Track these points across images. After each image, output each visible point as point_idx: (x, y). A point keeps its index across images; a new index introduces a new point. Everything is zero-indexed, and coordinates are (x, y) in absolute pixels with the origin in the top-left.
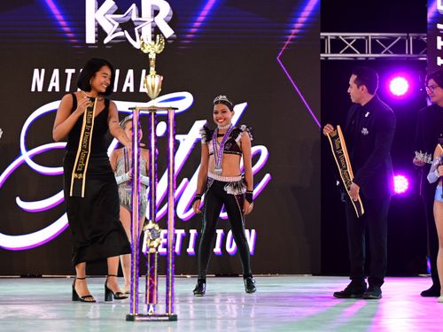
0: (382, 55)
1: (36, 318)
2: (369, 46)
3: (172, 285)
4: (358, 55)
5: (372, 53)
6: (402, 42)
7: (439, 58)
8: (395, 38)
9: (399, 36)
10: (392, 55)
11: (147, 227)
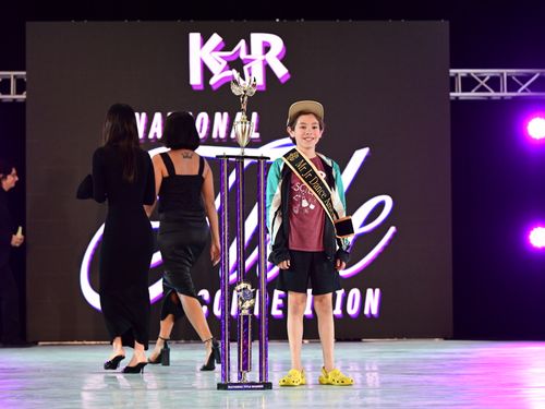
0: (519, 93)
2: (504, 83)
3: (266, 352)
4: (492, 94)
6: (541, 80)
8: (533, 75)
9: (537, 73)
10: (529, 94)
11: (239, 287)
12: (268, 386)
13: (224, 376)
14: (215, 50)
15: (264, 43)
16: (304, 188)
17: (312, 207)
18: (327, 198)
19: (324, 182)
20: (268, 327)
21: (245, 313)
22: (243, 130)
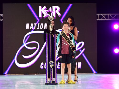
0: (112, 19)
4: (106, 19)
6: (117, 16)
11: (50, 62)
12: (57, 84)
13: (47, 82)
14: (45, 10)
15: (55, 8)
16: (65, 40)
17: (66, 44)
18: (70, 42)
19: (69, 39)
20: (57, 71)
21: (51, 68)
22: (51, 27)
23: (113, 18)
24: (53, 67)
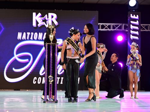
0: (115, 30)
1: (18, 102)
2: (112, 27)
3: (56, 93)
4: (109, 30)
5: (113, 29)
6: (121, 26)
7: (131, 31)
8: (119, 25)
9: (120, 24)
10: (118, 30)
11: (49, 77)
20: (57, 87)
21: (51, 83)
22: (51, 37)
23: (117, 28)
24: (52, 83)
